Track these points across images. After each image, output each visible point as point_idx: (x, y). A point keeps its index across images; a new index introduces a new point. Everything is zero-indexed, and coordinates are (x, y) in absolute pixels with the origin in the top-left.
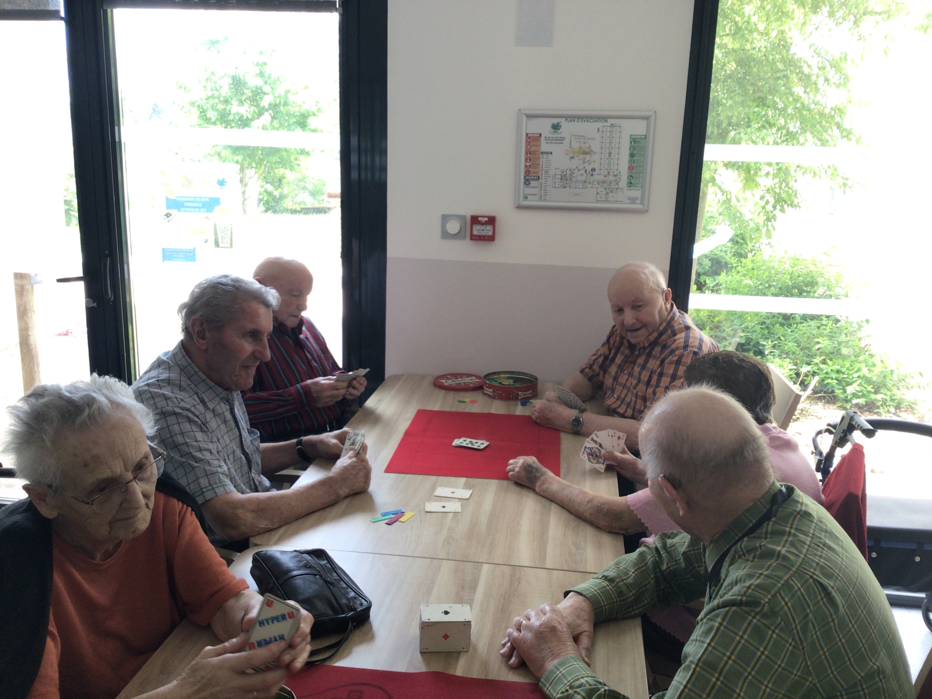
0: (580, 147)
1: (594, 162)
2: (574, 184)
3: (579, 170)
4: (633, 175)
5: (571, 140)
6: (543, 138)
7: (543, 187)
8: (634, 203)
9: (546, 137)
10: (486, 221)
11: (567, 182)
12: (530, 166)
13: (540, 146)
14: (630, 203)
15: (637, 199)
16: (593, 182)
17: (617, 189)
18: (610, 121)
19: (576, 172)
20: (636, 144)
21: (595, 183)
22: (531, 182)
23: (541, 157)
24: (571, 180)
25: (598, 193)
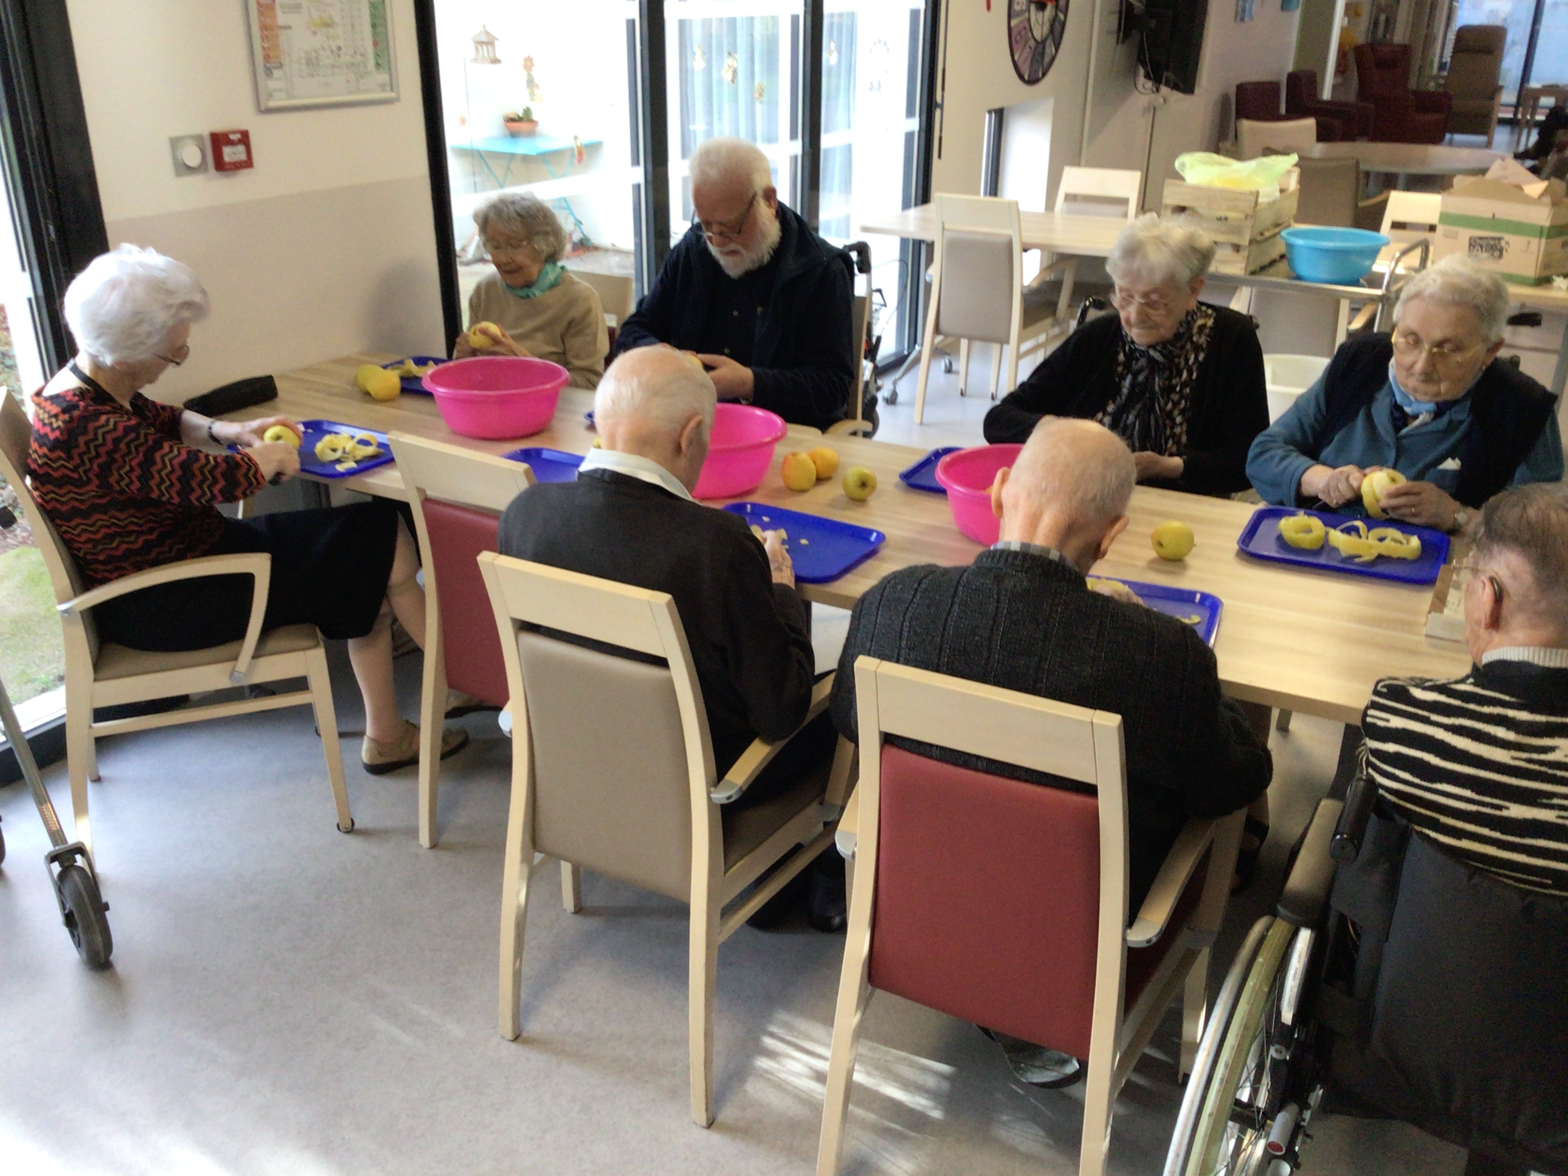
0: (321, 17)
1: (338, 37)
2: (322, 70)
3: (324, 50)
4: (379, 53)
5: (309, 8)
6: (277, 6)
7: (288, 77)
8: (384, 91)
11: (314, 68)
12: (268, 48)
13: (274, 17)
14: (381, 91)
15: (386, 84)
16: (341, 66)
17: (366, 73)
19: (322, 53)
20: (376, 11)
21: (344, 67)
22: (275, 71)
23: (279, 32)
24: (318, 64)
25: (348, 81)
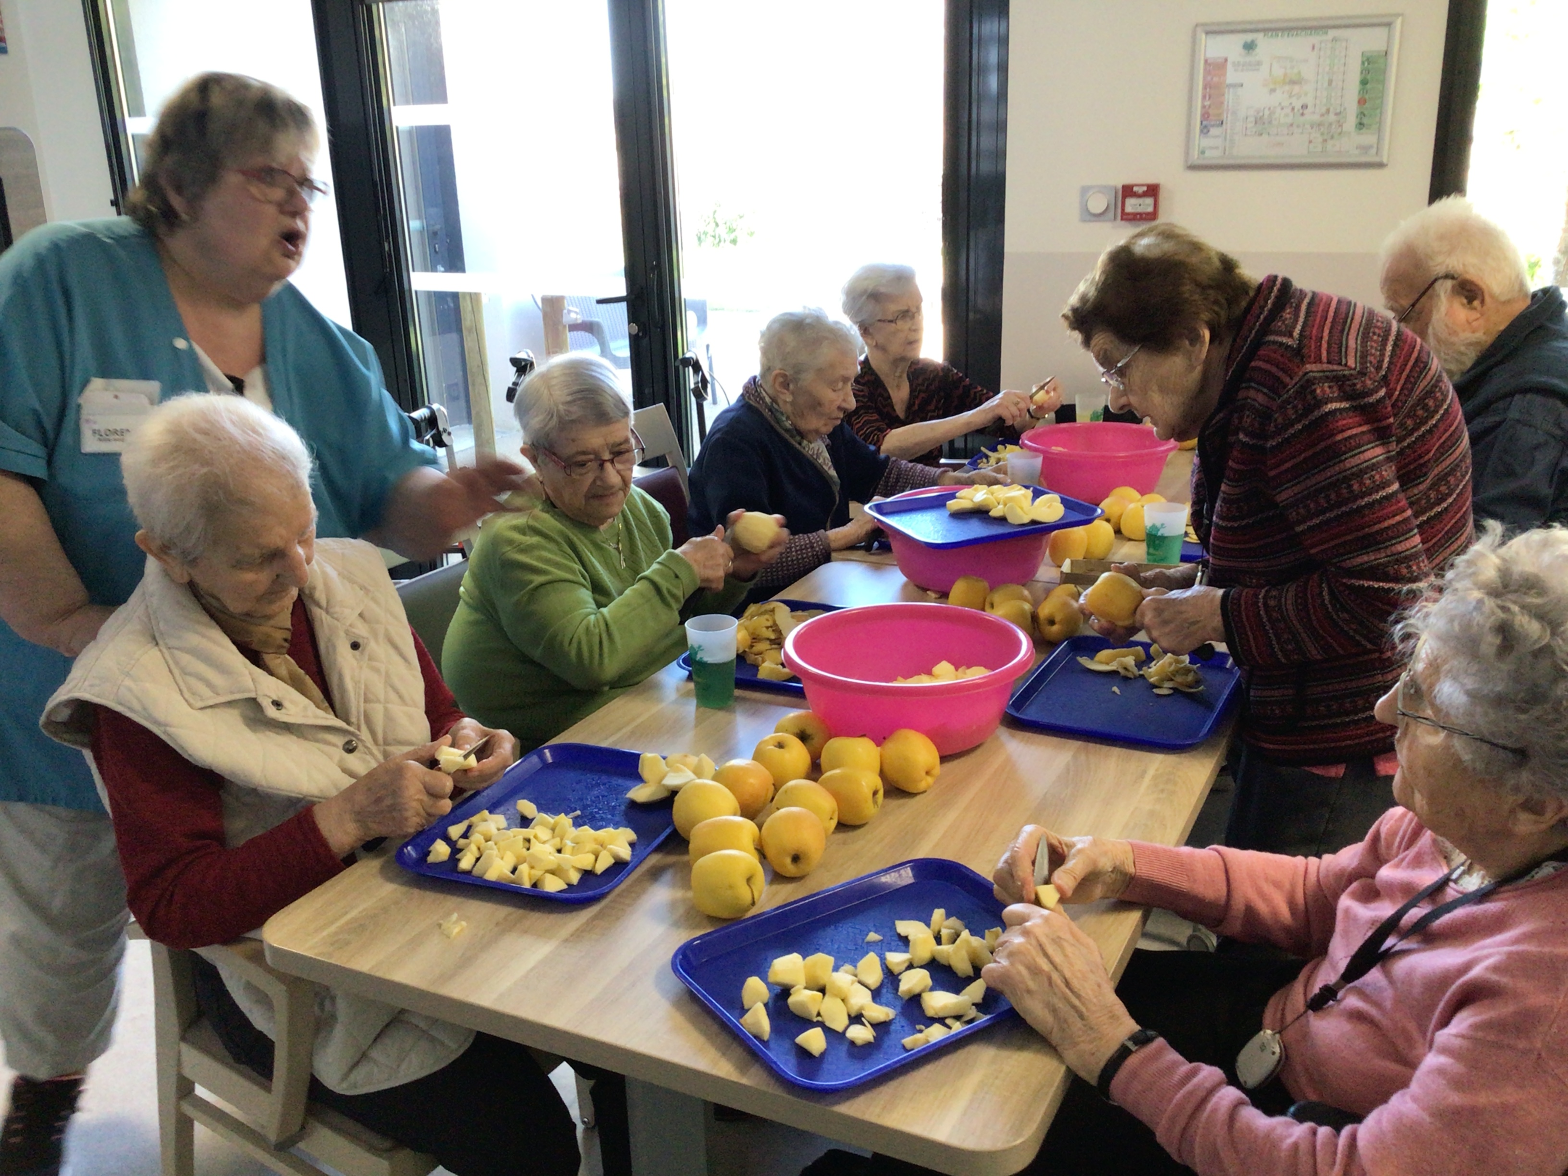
0: (1285, 75)
1: (1306, 94)
2: (1275, 129)
3: (1282, 109)
4: (1366, 112)
5: (1271, 65)
6: (1229, 66)
8: (1365, 154)
9: (1234, 63)
10: (1144, 192)
11: (1264, 127)
12: (1210, 107)
13: (1225, 75)
14: (1361, 154)
15: (1371, 147)
16: (1304, 125)
17: (1340, 134)
18: (1332, 33)
19: (1278, 110)
20: (1370, 66)
21: (1308, 126)
23: (1226, 90)
24: (1270, 122)
25: (1310, 142)
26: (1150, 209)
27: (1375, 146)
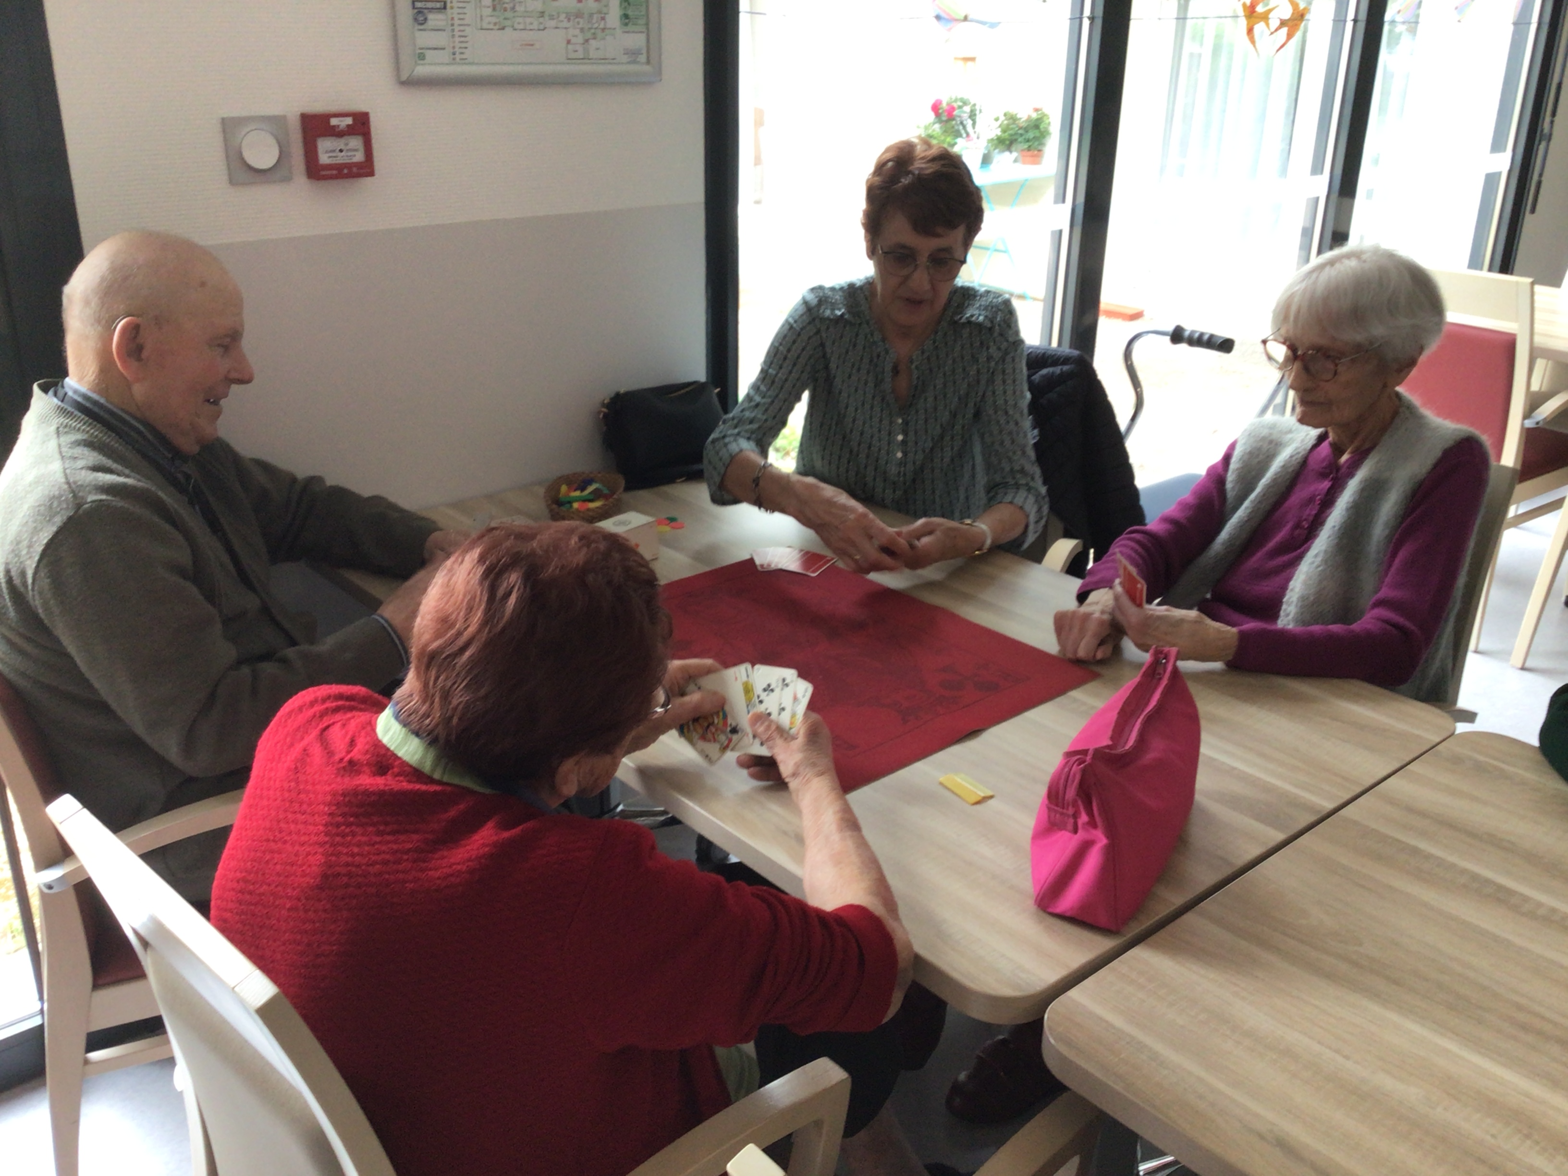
2: (520, 20)
7: (457, 28)
8: (634, 62)
10: (348, 126)
11: (509, 14)
14: (629, 63)
17: (603, 30)
22: (431, 16)
25: (569, 42)
26: (359, 157)
27: (644, 51)
